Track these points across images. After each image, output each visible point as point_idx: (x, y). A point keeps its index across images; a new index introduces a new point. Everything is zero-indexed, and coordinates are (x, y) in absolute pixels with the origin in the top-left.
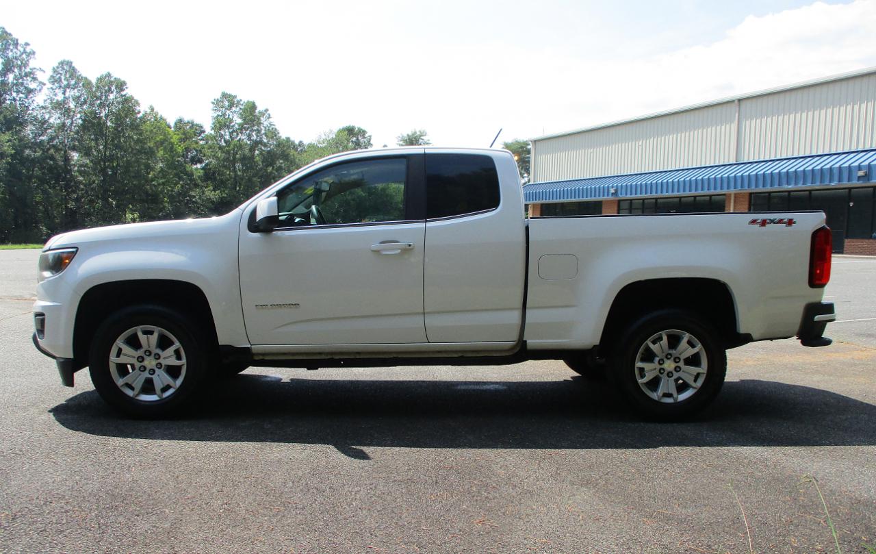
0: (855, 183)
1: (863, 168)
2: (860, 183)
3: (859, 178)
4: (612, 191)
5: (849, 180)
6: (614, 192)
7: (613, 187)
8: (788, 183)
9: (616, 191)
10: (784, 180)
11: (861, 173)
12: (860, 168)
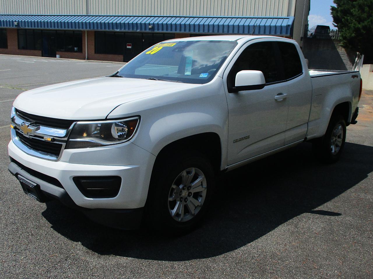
0: (148, 31)
1: (151, 25)
2: (150, 31)
3: (150, 29)
4: (16, 23)
5: (145, 29)
6: (17, 24)
7: (15, 21)
8: (117, 29)
9: (18, 23)
10: (115, 27)
11: (150, 27)
12: (149, 24)
